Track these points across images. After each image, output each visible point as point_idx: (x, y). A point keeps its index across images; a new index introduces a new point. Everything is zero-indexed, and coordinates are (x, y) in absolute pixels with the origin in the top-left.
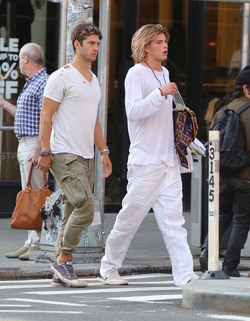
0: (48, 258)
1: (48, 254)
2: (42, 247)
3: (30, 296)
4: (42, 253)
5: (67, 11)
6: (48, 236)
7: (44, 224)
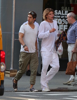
2: (75, 81)
4: (75, 83)
7: (76, 73)
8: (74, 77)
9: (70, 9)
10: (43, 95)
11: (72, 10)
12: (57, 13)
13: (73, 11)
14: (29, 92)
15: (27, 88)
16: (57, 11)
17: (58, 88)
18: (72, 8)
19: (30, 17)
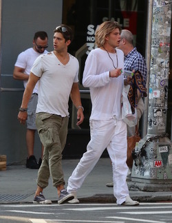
0: (137, 187)
1: (137, 184)
2: (133, 179)
3: (124, 215)
4: (133, 183)
5: (152, 5)
6: (137, 171)
7: (134, 162)
8: (131, 171)
9: (122, 22)
10: (63, 211)
11: (125, 26)
12: (93, 30)
13: (128, 26)
14: (32, 203)
15: (27, 196)
16: (93, 26)
17: (97, 195)
18: (126, 21)
19: (58, 39)
